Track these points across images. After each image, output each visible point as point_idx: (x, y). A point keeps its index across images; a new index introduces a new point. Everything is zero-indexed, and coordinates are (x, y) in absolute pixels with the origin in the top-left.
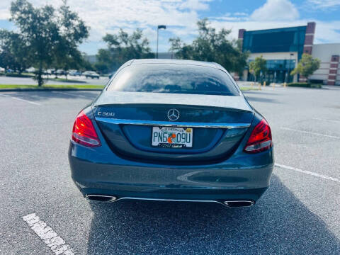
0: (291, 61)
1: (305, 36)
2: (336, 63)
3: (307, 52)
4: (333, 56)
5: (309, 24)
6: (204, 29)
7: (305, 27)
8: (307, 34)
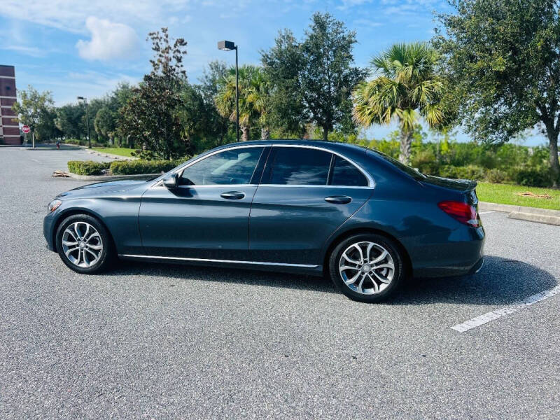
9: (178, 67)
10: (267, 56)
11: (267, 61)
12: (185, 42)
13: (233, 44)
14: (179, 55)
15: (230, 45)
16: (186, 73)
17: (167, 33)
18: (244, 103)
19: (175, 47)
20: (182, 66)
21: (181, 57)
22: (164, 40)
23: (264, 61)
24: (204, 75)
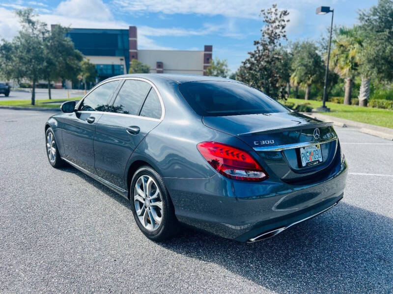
0: (119, 66)
1: (129, 40)
2: (161, 69)
3: (133, 57)
4: (158, 63)
5: (130, 27)
6: (30, 22)
7: (128, 30)
8: (130, 39)
9: (282, 32)
10: (364, 15)
11: (363, 18)
12: (288, 12)
13: (329, 8)
14: (283, 23)
15: (326, 10)
16: (286, 36)
17: (277, 8)
18: (347, 57)
19: (280, 17)
20: (285, 32)
21: (285, 25)
22: (274, 13)
23: (362, 19)
24: (321, 38)
